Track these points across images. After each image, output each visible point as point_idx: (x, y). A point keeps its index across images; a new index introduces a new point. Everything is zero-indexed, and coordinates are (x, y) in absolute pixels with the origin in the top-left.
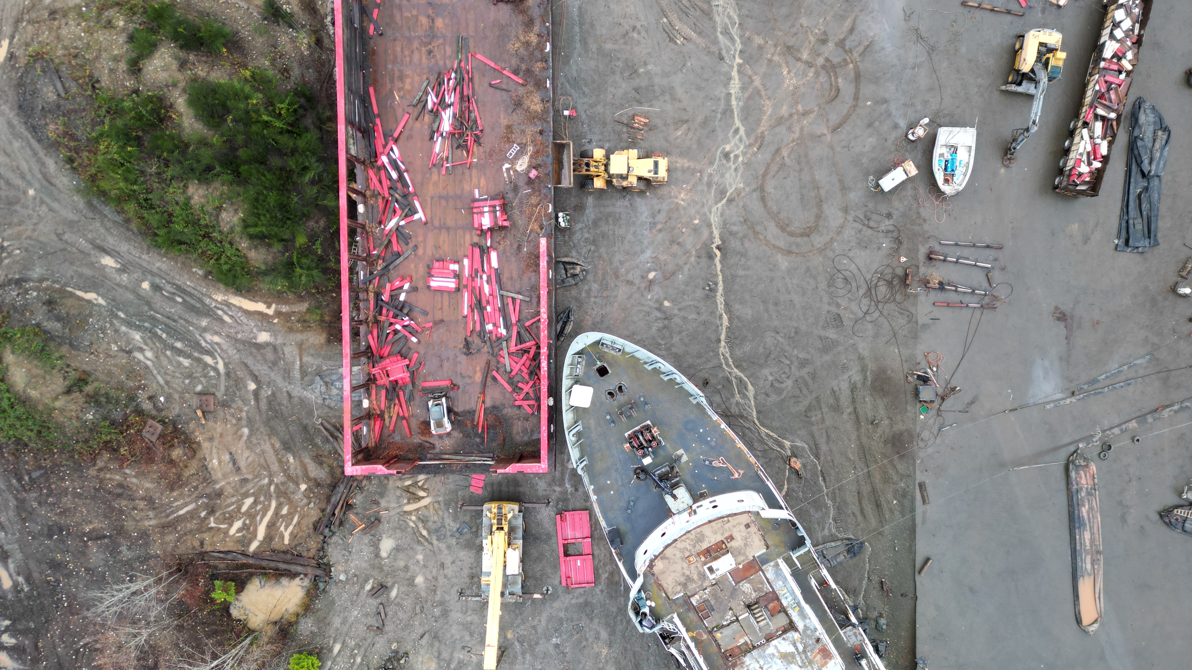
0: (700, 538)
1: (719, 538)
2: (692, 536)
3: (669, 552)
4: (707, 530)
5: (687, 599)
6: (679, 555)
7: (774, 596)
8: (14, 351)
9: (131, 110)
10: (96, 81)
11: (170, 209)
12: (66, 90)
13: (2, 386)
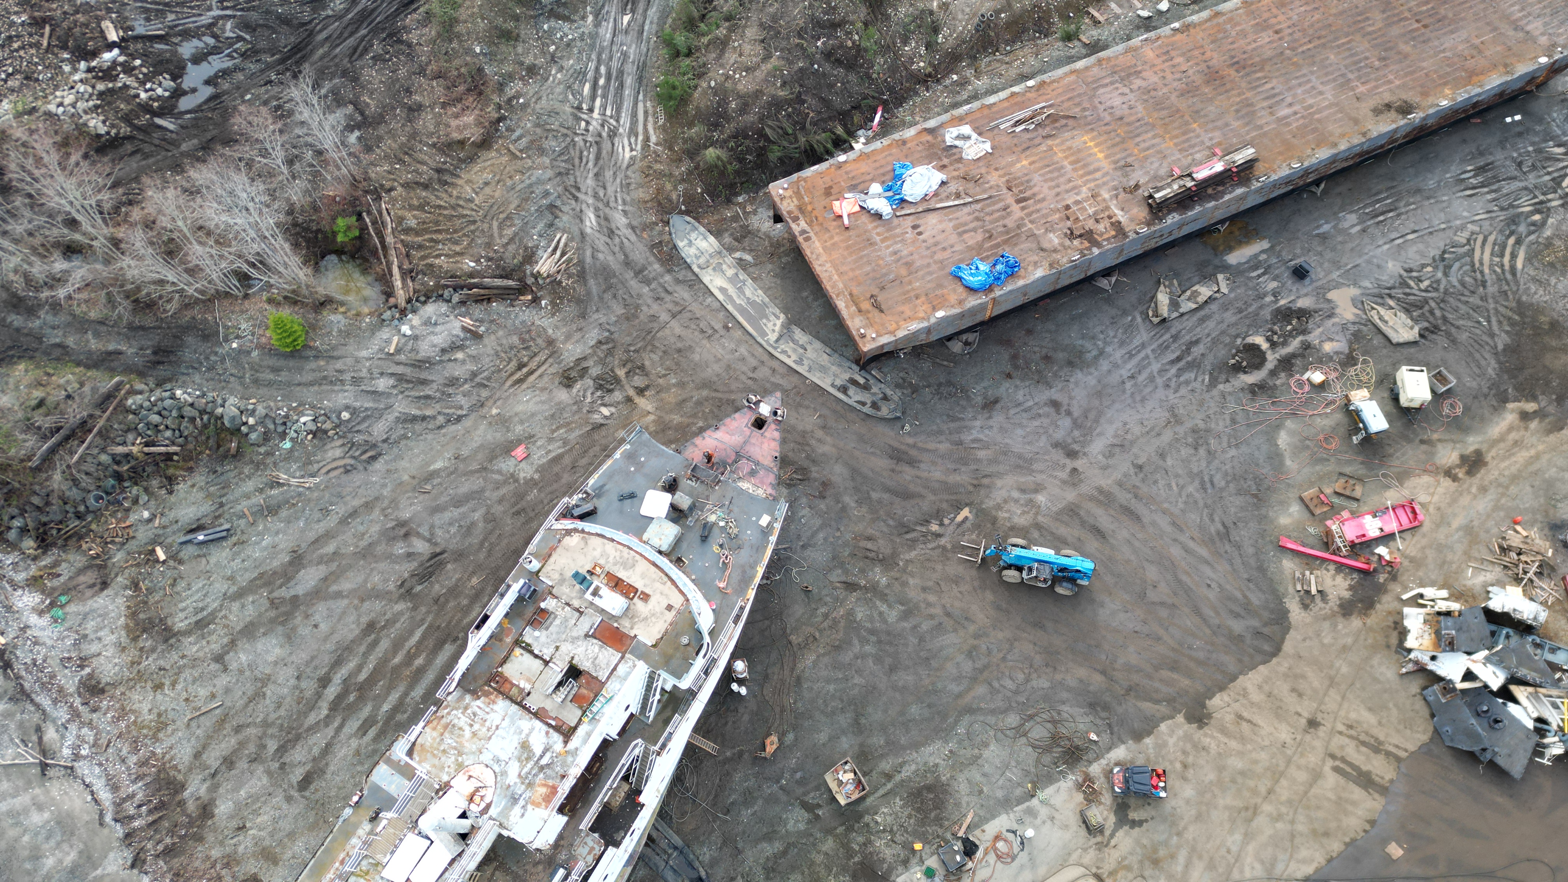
1: (639, 585)
4: (642, 566)
6: (597, 553)
7: (597, 686)
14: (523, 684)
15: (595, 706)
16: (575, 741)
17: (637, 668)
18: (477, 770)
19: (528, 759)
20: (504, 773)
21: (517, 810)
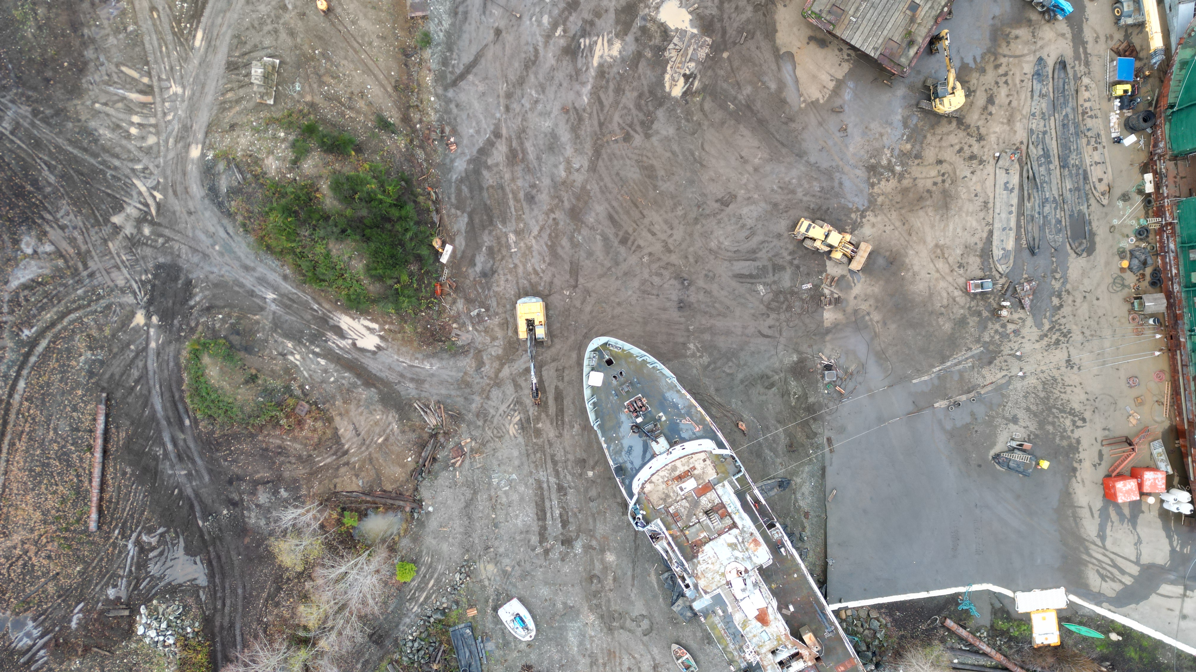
0: (674, 469)
1: (686, 468)
2: (668, 467)
3: (654, 479)
4: (679, 464)
5: (666, 508)
6: (661, 480)
7: (722, 506)
8: (210, 356)
9: (293, 193)
10: (265, 173)
11: (316, 258)
12: (244, 179)
13: (202, 380)
14: (702, 535)
15: (729, 510)
16: (739, 524)
17: (724, 486)
18: (728, 568)
19: (736, 545)
20: (736, 558)
21: (754, 558)
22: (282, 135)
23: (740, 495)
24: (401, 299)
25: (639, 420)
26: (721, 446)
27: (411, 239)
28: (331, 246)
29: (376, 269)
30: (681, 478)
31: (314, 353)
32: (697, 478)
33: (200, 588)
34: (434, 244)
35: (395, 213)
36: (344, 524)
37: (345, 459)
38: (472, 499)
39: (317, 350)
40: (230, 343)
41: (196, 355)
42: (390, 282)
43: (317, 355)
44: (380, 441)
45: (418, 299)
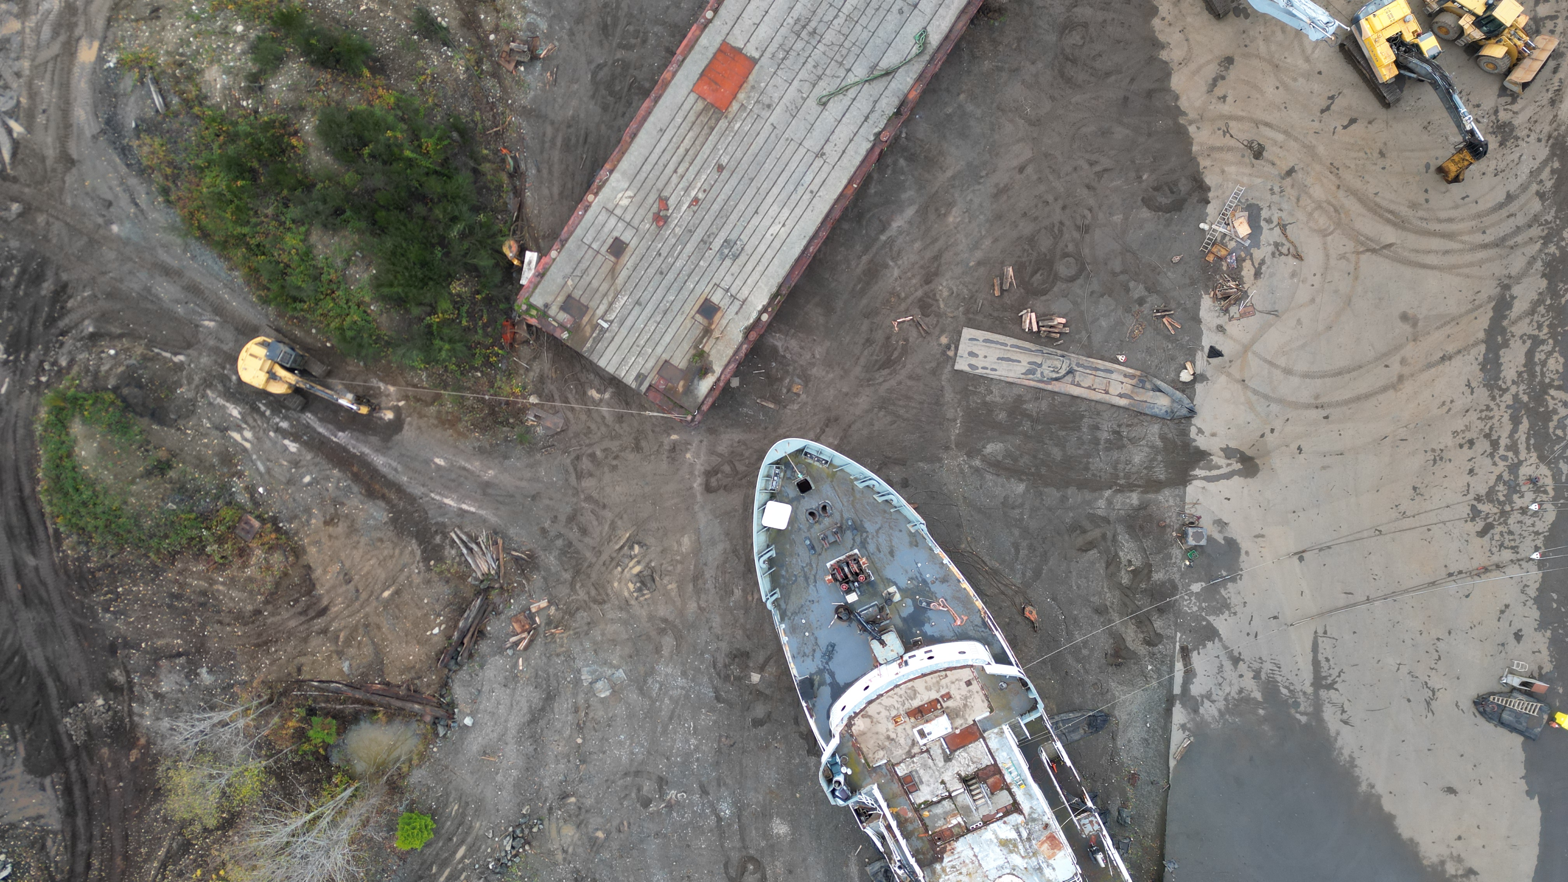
0: (912, 694)
1: (934, 695)
2: (901, 691)
3: (873, 709)
4: (919, 685)
5: (891, 766)
6: (884, 713)
7: (995, 770)
8: (84, 421)
9: (247, 135)
10: (206, 98)
11: (285, 258)
12: (167, 105)
13: (67, 463)
14: (954, 822)
15: (1008, 778)
16: (1025, 806)
17: (1002, 732)
20: (1014, 868)
21: (1047, 872)
22: (239, 28)
23: (1029, 749)
24: (437, 342)
25: (852, 598)
26: (1001, 658)
27: (463, 236)
28: (314, 238)
29: (391, 285)
30: (922, 713)
31: (278, 430)
32: (953, 715)
33: (48, 832)
34: (505, 250)
35: (434, 186)
36: (309, 740)
37: (320, 622)
38: (543, 709)
39: (284, 425)
40: (124, 400)
41: (60, 419)
42: (416, 311)
43: (285, 434)
44: (386, 594)
45: (470, 348)
